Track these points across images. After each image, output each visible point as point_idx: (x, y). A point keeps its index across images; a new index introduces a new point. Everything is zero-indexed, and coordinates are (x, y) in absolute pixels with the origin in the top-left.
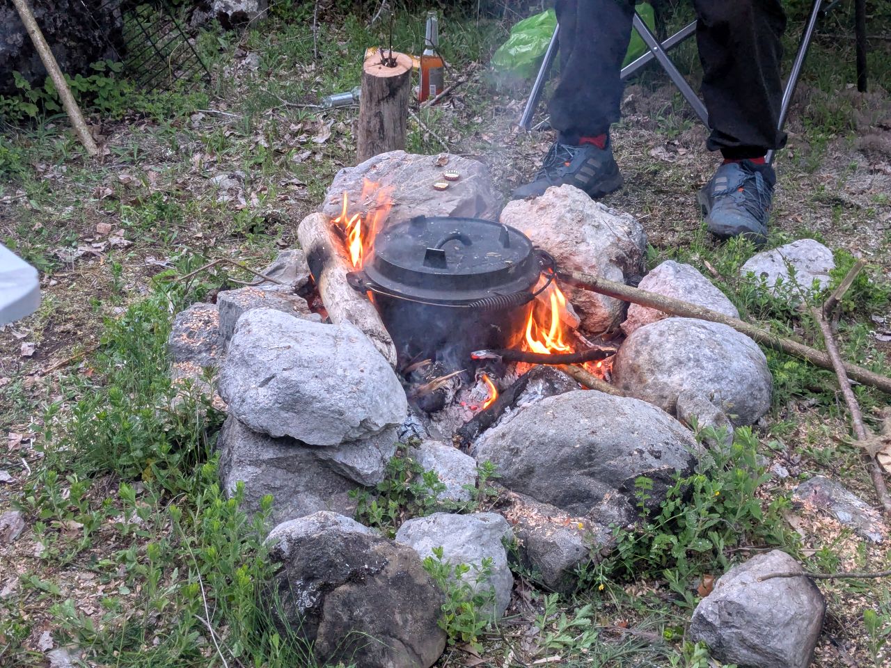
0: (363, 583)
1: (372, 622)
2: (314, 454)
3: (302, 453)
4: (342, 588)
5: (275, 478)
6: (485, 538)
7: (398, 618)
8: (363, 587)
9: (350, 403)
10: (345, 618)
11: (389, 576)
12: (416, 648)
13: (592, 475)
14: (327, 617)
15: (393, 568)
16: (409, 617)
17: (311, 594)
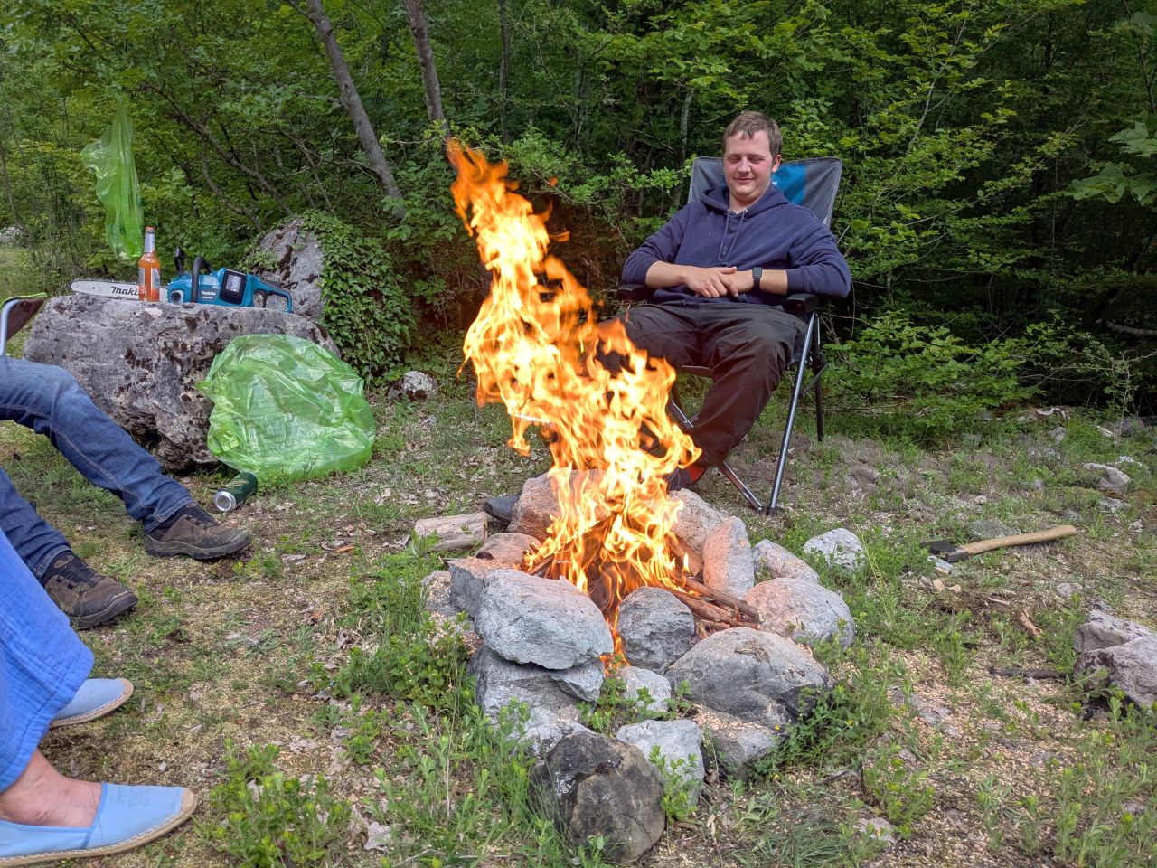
0: (607, 772)
1: (616, 805)
2: (549, 676)
3: (540, 675)
4: (594, 778)
5: (519, 695)
6: (687, 740)
7: (633, 802)
8: (607, 777)
9: (579, 636)
10: (595, 802)
11: (625, 768)
12: (647, 827)
13: (757, 689)
14: (580, 800)
15: (627, 762)
16: (641, 802)
17: (567, 783)
